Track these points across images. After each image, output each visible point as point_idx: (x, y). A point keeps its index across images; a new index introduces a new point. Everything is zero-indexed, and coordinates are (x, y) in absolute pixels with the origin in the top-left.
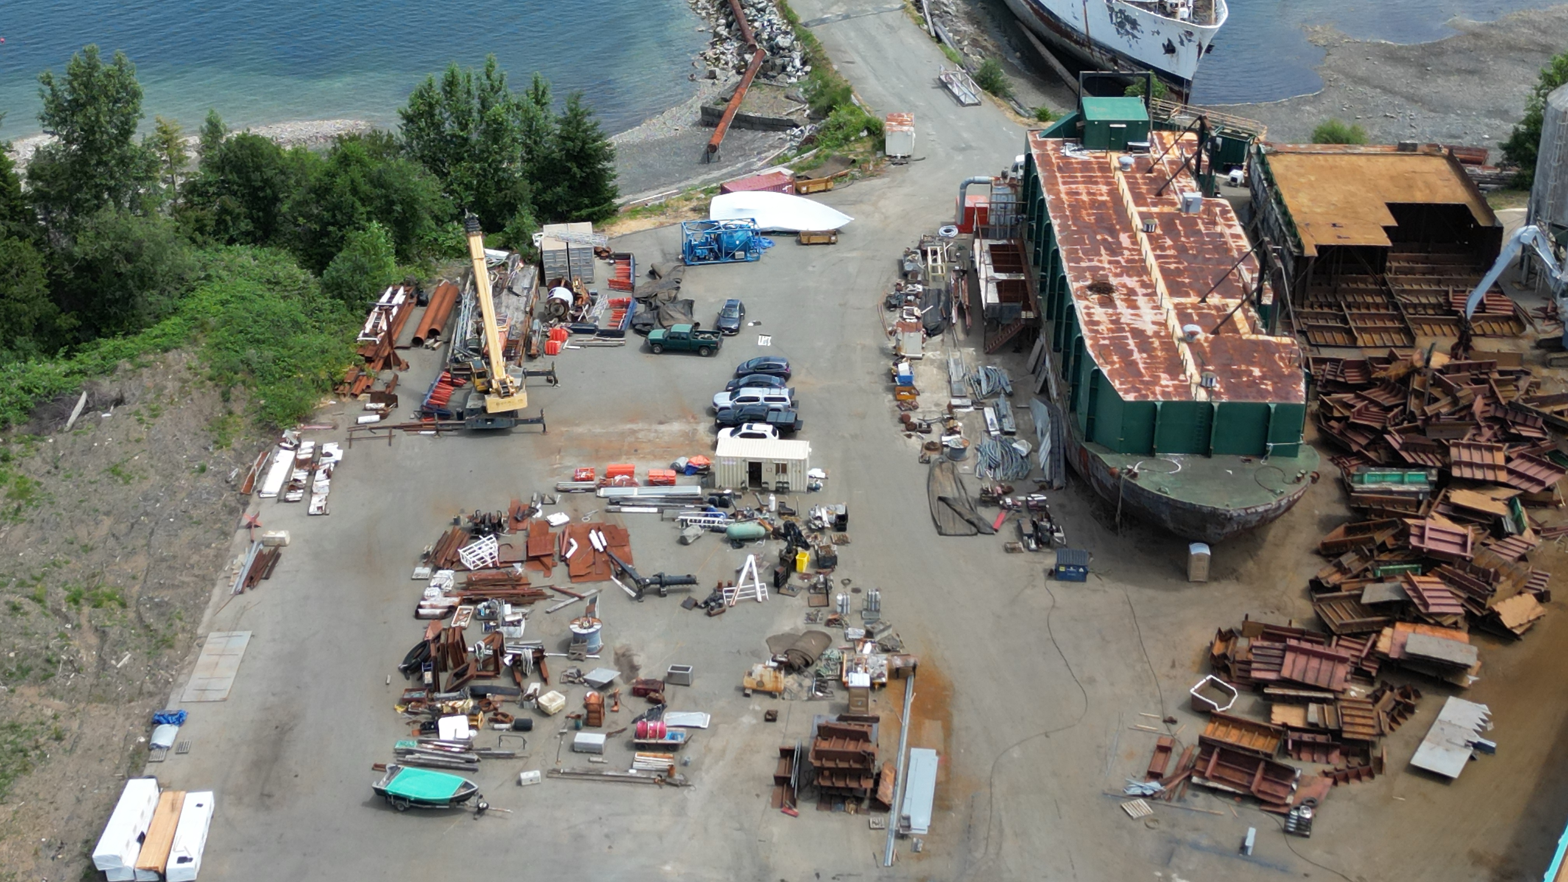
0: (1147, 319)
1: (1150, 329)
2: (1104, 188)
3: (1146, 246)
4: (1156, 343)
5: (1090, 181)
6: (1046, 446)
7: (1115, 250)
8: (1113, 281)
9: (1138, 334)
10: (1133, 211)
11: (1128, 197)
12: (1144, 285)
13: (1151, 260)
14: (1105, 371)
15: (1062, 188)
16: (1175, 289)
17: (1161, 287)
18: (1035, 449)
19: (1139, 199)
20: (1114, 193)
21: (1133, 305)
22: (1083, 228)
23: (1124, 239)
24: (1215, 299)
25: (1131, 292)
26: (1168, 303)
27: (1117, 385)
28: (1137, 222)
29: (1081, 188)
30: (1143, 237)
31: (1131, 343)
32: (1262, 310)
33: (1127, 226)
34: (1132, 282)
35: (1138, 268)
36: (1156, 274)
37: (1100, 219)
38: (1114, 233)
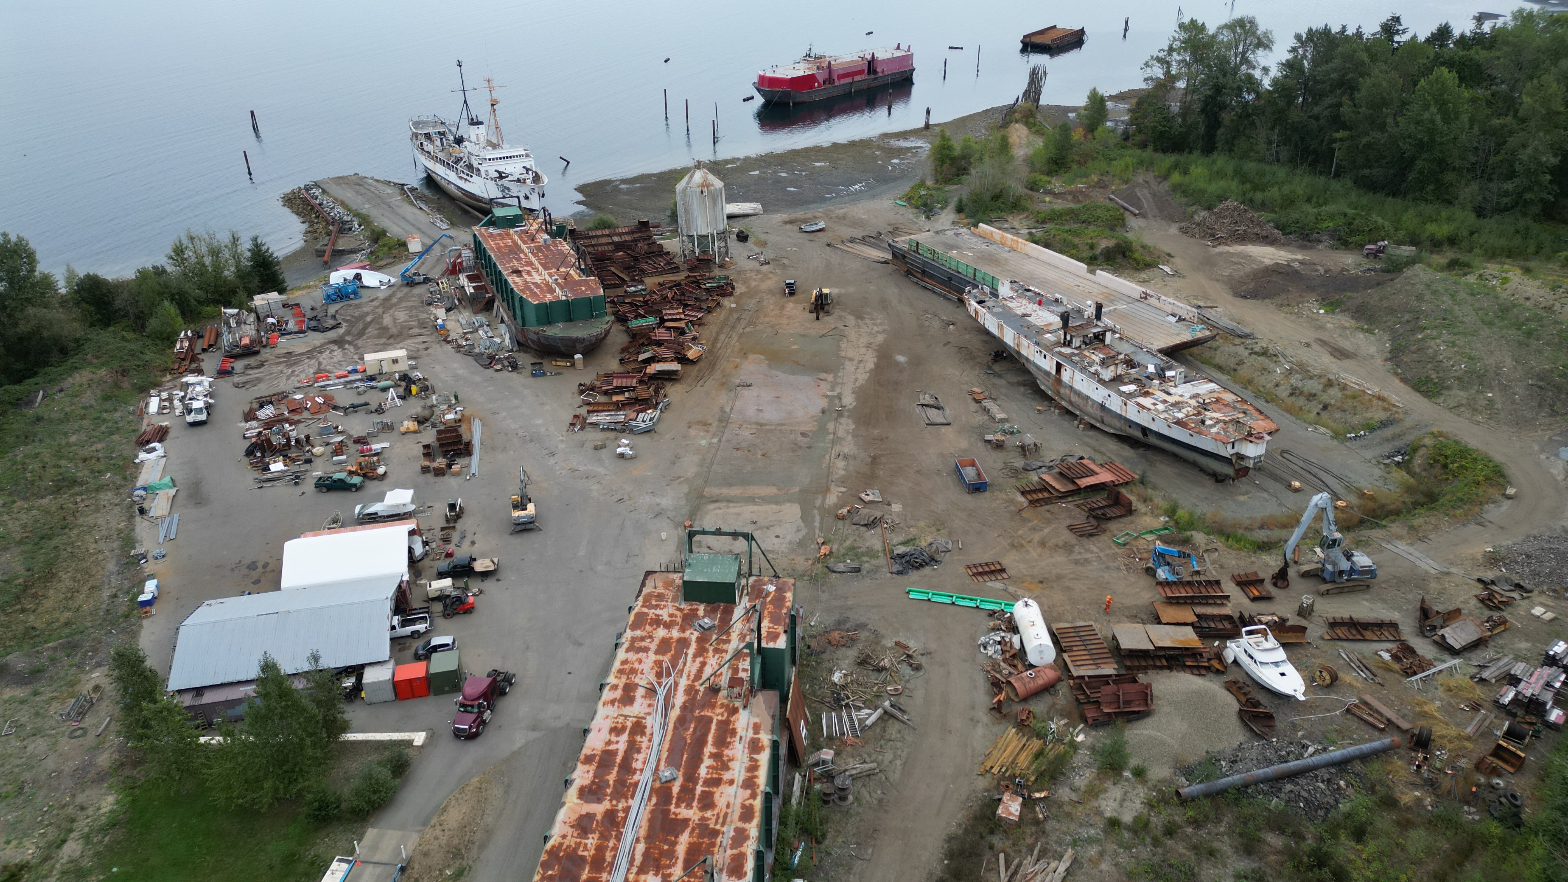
0: (537, 278)
1: (539, 282)
2: (509, 241)
3: (531, 257)
4: (543, 286)
5: (503, 239)
6: (507, 337)
7: (519, 259)
8: (520, 269)
9: (534, 284)
10: (523, 246)
11: (520, 242)
12: (533, 268)
13: (534, 260)
14: (524, 296)
15: (492, 245)
16: (546, 268)
17: (540, 267)
18: (503, 341)
19: (525, 242)
20: (514, 242)
21: (530, 275)
22: (504, 254)
23: (522, 256)
24: (562, 269)
25: (528, 271)
26: (544, 272)
27: (529, 300)
28: (526, 249)
29: (501, 244)
30: (530, 254)
31: (533, 287)
32: (581, 270)
33: (522, 251)
34: (528, 268)
35: (530, 264)
36: (537, 264)
37: (510, 250)
38: (516, 254)
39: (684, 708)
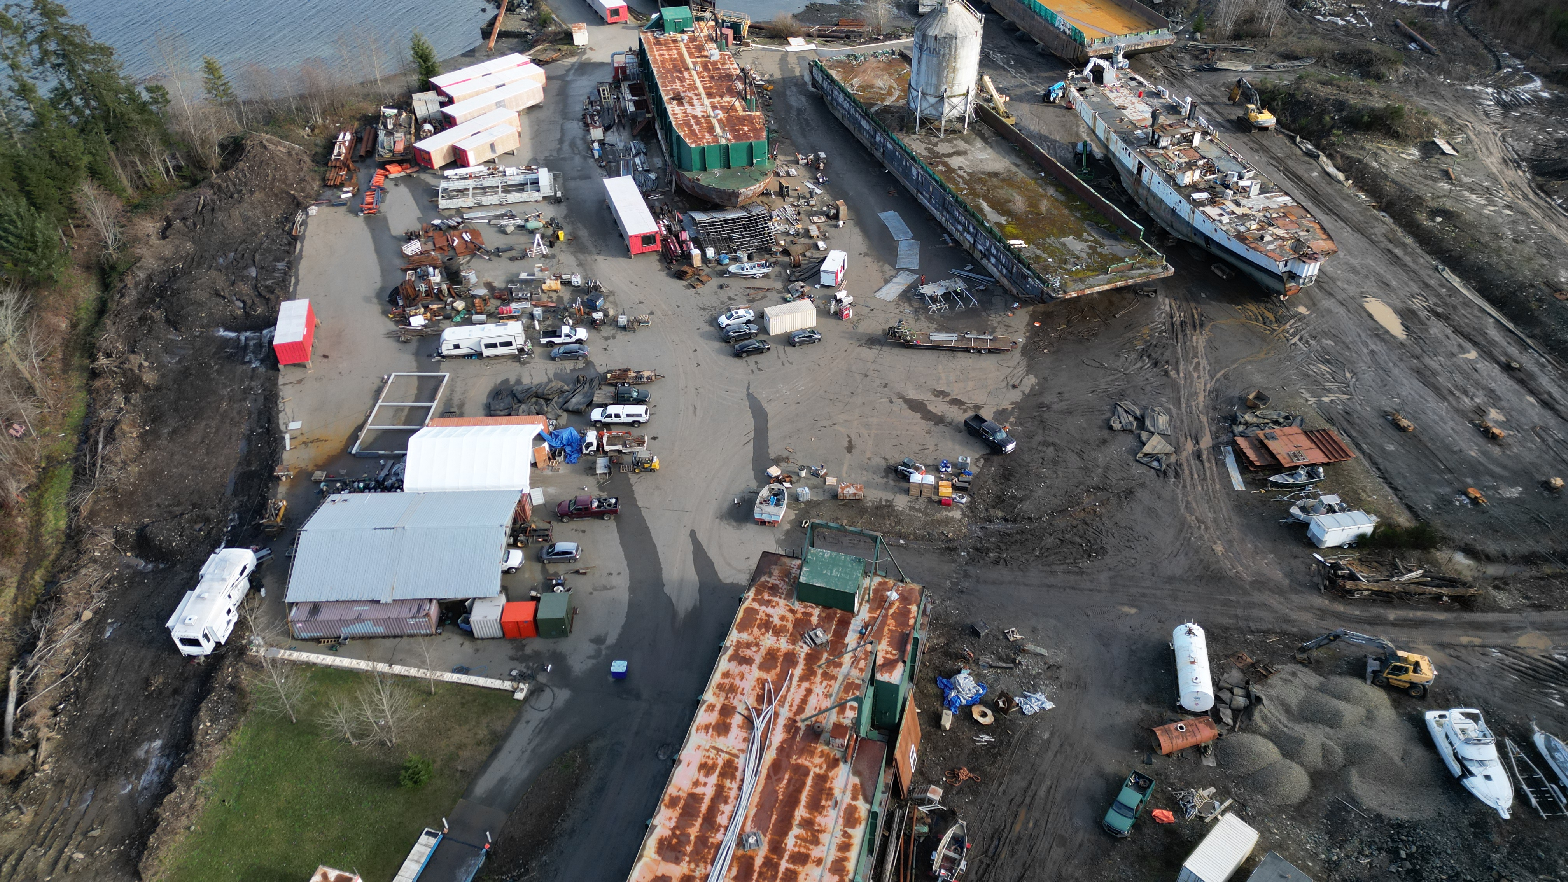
0: (698, 111)
1: (700, 115)
2: (675, 52)
3: (696, 77)
4: (703, 120)
5: (669, 48)
7: (682, 80)
8: (682, 94)
9: (695, 117)
10: (689, 61)
11: (686, 55)
12: (696, 95)
13: (698, 83)
14: (682, 135)
15: (656, 53)
16: (710, 95)
17: (704, 95)
18: (658, 177)
19: (691, 55)
20: (680, 54)
21: (692, 105)
22: (668, 71)
23: (686, 74)
24: (726, 99)
25: (691, 99)
26: (707, 102)
27: (687, 140)
28: (691, 66)
29: (665, 52)
30: (694, 73)
31: (692, 122)
32: (747, 102)
33: (687, 69)
34: (691, 94)
35: (693, 87)
36: (701, 90)
37: (675, 66)
38: (681, 72)
39: (780, 749)
